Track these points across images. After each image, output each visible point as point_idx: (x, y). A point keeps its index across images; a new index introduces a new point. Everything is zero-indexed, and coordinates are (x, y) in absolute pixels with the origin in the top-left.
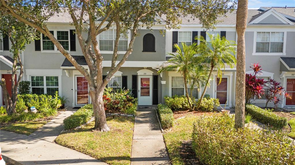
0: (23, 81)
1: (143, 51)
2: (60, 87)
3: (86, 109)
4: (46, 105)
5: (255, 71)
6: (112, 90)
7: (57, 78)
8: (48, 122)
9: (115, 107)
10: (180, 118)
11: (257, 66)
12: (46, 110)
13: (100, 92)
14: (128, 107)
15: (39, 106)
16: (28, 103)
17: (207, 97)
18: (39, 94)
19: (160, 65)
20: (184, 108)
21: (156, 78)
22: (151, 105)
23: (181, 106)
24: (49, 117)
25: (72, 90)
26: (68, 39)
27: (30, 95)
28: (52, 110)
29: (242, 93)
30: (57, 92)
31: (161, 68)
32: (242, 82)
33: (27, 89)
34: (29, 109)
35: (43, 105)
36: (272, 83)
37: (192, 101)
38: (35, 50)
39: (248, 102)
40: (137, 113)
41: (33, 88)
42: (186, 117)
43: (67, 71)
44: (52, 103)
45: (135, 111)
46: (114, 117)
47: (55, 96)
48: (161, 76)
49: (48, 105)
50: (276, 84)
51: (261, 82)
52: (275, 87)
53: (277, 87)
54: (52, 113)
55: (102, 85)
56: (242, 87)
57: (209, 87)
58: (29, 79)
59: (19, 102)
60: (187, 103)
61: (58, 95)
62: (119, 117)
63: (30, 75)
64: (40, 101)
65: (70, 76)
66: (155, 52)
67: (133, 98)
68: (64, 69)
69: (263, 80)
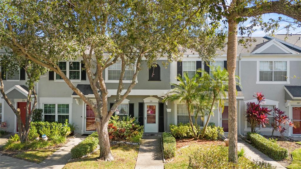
0: (36, 109)
1: (149, 80)
2: (70, 114)
3: (93, 138)
4: (56, 133)
5: (258, 100)
6: (118, 118)
7: (68, 106)
8: (57, 150)
9: (121, 135)
10: (184, 147)
11: (260, 95)
12: (56, 137)
13: (105, 123)
14: (134, 135)
15: (50, 134)
16: (40, 130)
17: (212, 125)
18: (50, 121)
19: (166, 94)
20: (189, 136)
21: (162, 106)
22: (157, 132)
23: (186, 134)
24: (59, 144)
25: (82, 117)
26: (79, 70)
27: (42, 123)
28: (62, 138)
29: (234, 127)
30: (67, 120)
31: (166, 96)
32: (234, 118)
33: (40, 116)
34: (41, 136)
35: (54, 133)
36: (277, 112)
37: (196, 130)
38: (49, 80)
39: (254, 131)
40: (142, 141)
41: (45, 115)
42: (190, 146)
43: (77, 100)
44: (62, 131)
45: (140, 139)
46: (120, 145)
47: (65, 124)
48: (167, 104)
49: (59, 133)
50: (280, 113)
51: (265, 111)
52: (280, 116)
53: (281, 116)
54: (61, 141)
55: (107, 116)
56: (234, 121)
57: (213, 116)
58: (42, 107)
59: (32, 130)
60: (192, 132)
61: (68, 123)
62: (124, 145)
63: (43, 103)
64: (51, 129)
65: (80, 104)
66: (161, 80)
67: (139, 125)
68: (74, 98)
69: (267, 109)
